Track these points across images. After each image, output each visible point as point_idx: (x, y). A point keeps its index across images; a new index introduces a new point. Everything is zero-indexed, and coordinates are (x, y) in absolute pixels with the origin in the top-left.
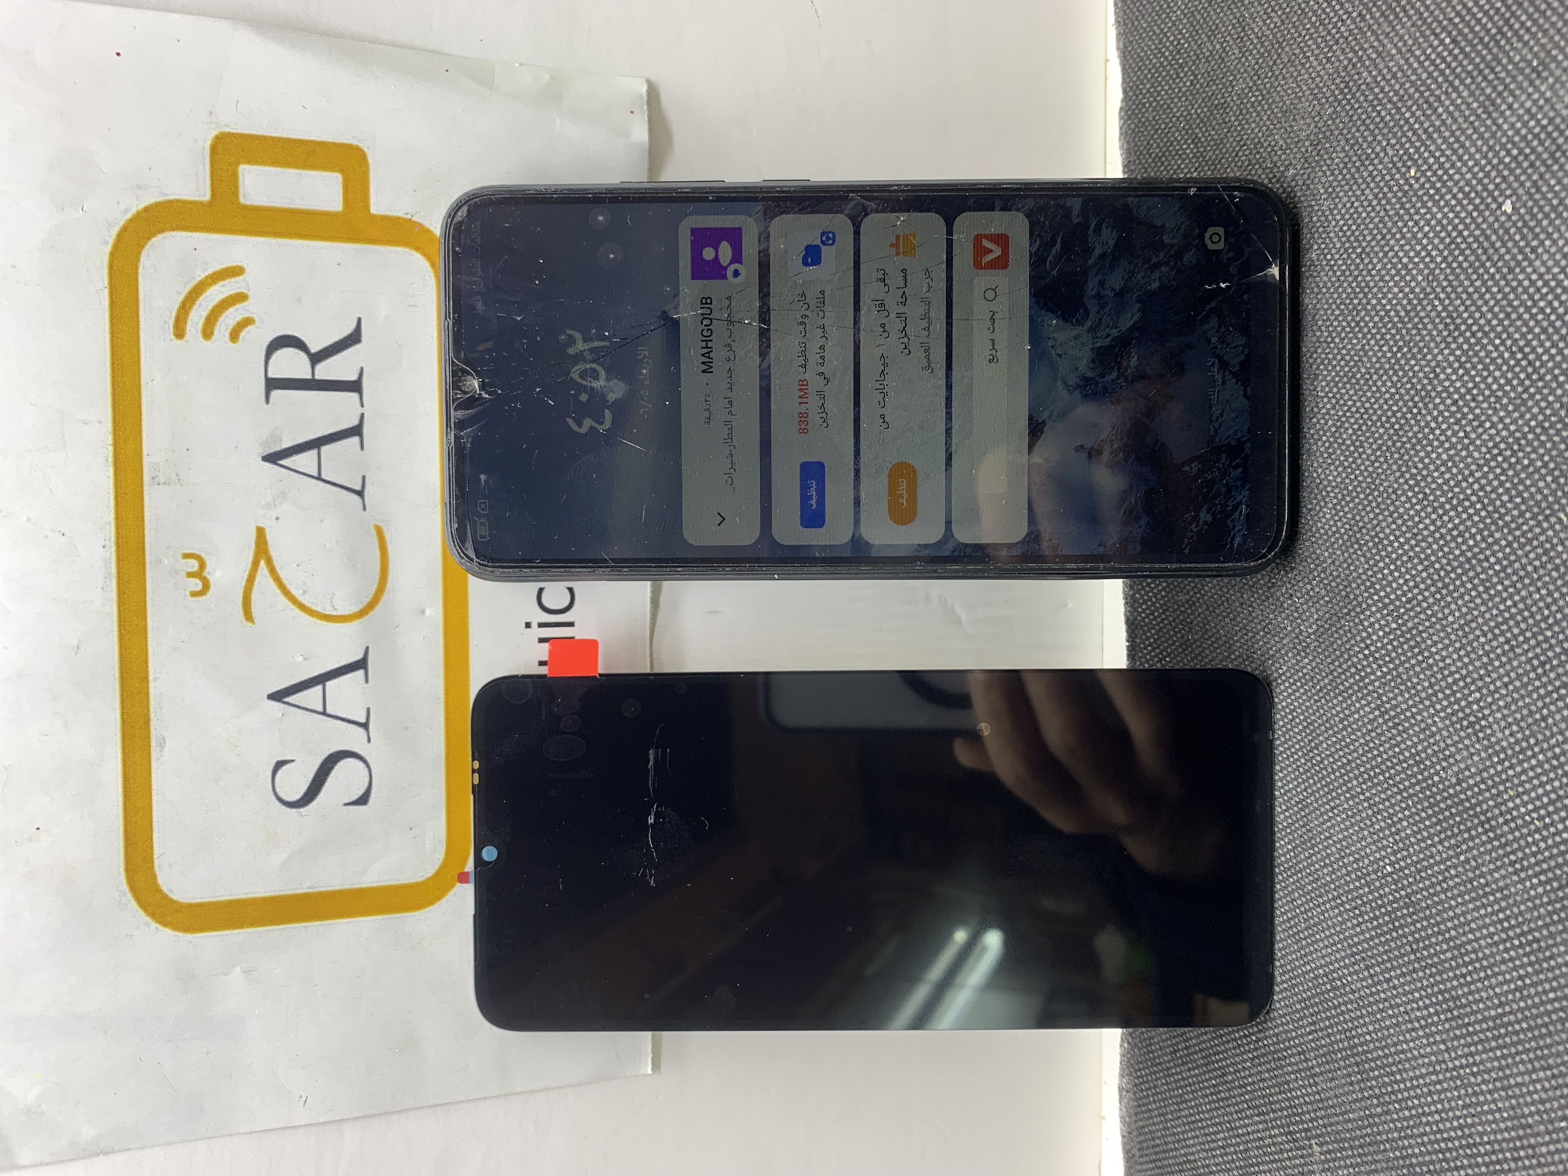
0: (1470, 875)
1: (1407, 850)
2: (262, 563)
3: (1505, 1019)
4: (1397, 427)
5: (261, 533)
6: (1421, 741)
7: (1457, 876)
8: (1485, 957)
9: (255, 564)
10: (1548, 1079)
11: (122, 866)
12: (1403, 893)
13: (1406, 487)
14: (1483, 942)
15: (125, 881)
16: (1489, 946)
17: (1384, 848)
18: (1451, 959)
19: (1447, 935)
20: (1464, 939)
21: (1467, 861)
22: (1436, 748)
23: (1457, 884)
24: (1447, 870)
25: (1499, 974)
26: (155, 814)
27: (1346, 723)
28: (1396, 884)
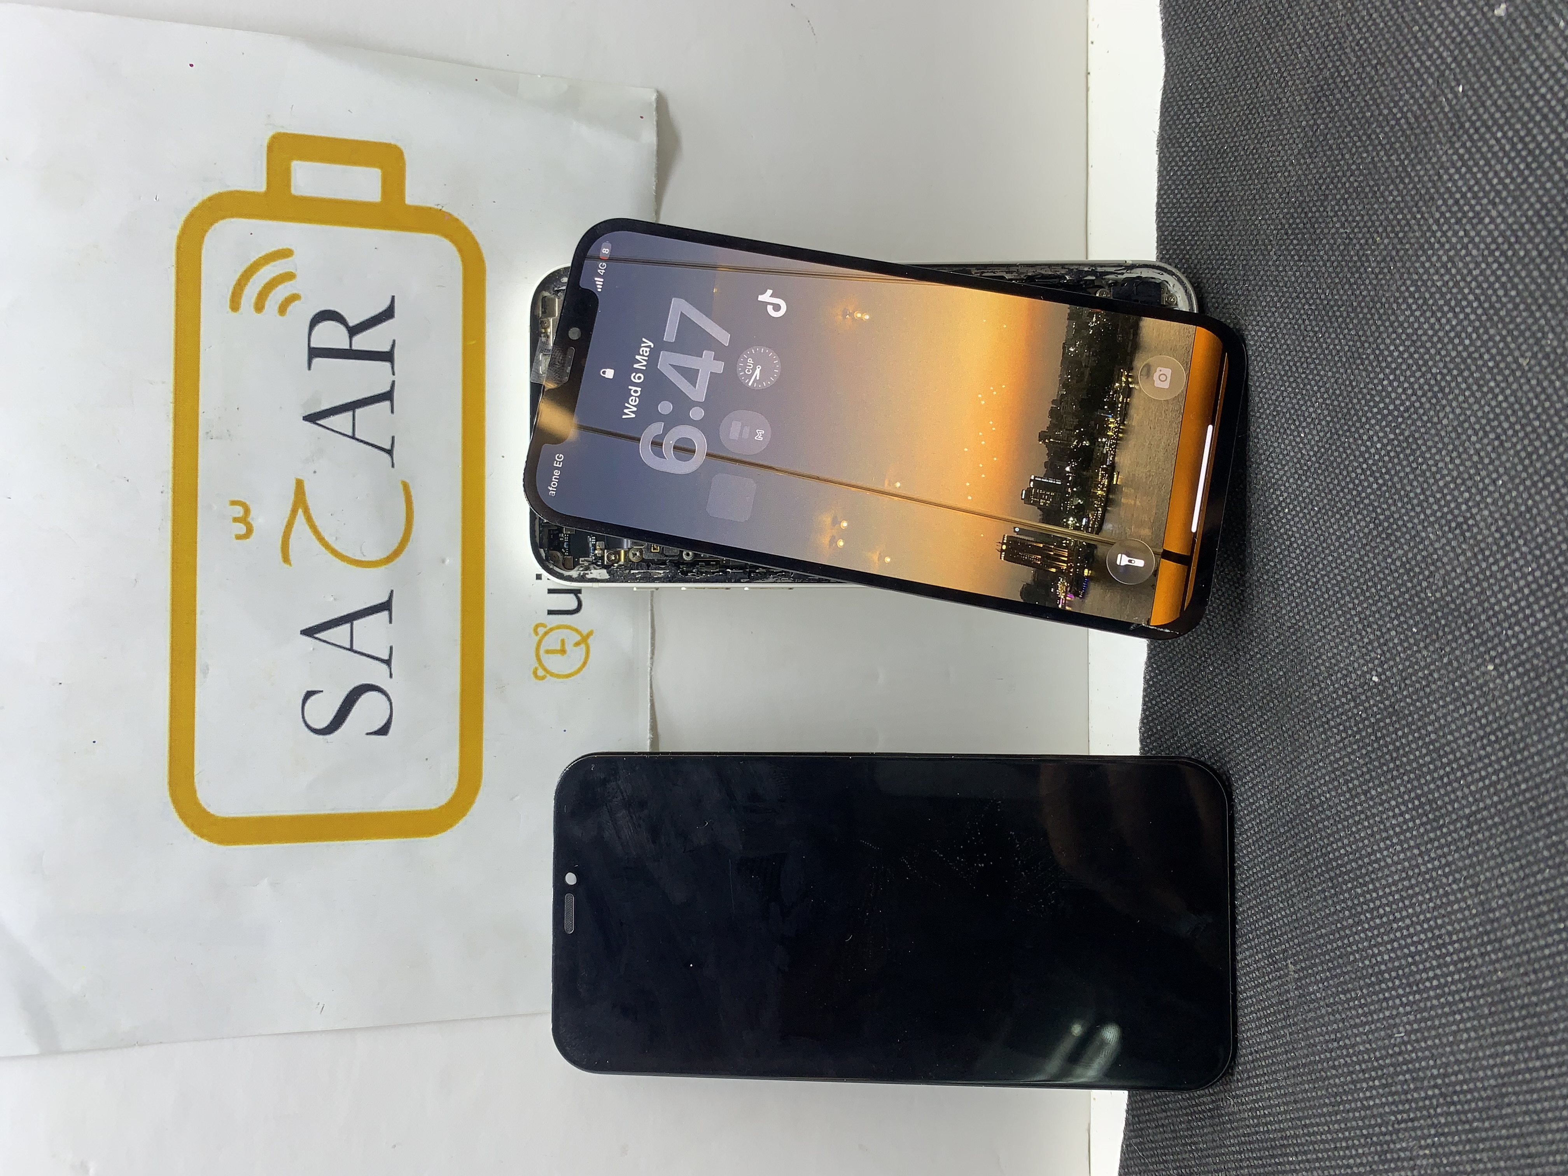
0: (1452, 675)
1: (1394, 660)
2: (300, 512)
3: (1479, 816)
4: (1401, 235)
5: (299, 484)
6: (1411, 549)
7: (1440, 679)
8: (1463, 757)
9: (294, 512)
10: (1516, 871)
11: (166, 780)
12: (1387, 703)
13: (1407, 294)
14: (1461, 742)
15: (168, 794)
16: (1467, 744)
17: (1372, 660)
18: (1430, 763)
19: (1427, 740)
20: (1443, 741)
21: (1450, 663)
22: (1424, 553)
23: (1439, 687)
24: (1431, 674)
25: (1475, 771)
26: (196, 734)
27: (1342, 540)
28: (1381, 695)
